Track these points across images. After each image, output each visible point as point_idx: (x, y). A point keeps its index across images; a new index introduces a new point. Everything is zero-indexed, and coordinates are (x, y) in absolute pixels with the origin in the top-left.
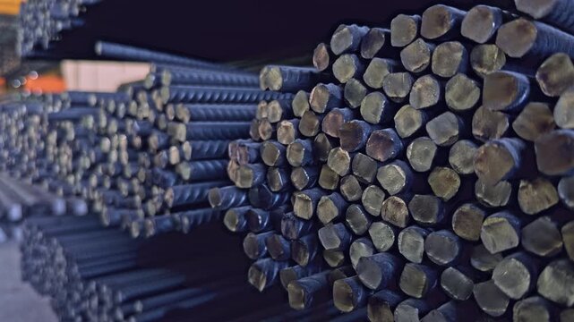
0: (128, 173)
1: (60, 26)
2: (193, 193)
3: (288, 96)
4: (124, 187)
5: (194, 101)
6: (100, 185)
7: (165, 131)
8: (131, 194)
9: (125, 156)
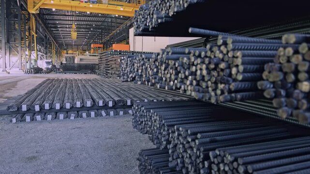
0: (206, 79)
1: (159, 21)
2: (241, 86)
3: (297, 45)
4: (204, 85)
5: (244, 49)
6: (191, 84)
7: (227, 62)
8: (207, 87)
9: (205, 72)
